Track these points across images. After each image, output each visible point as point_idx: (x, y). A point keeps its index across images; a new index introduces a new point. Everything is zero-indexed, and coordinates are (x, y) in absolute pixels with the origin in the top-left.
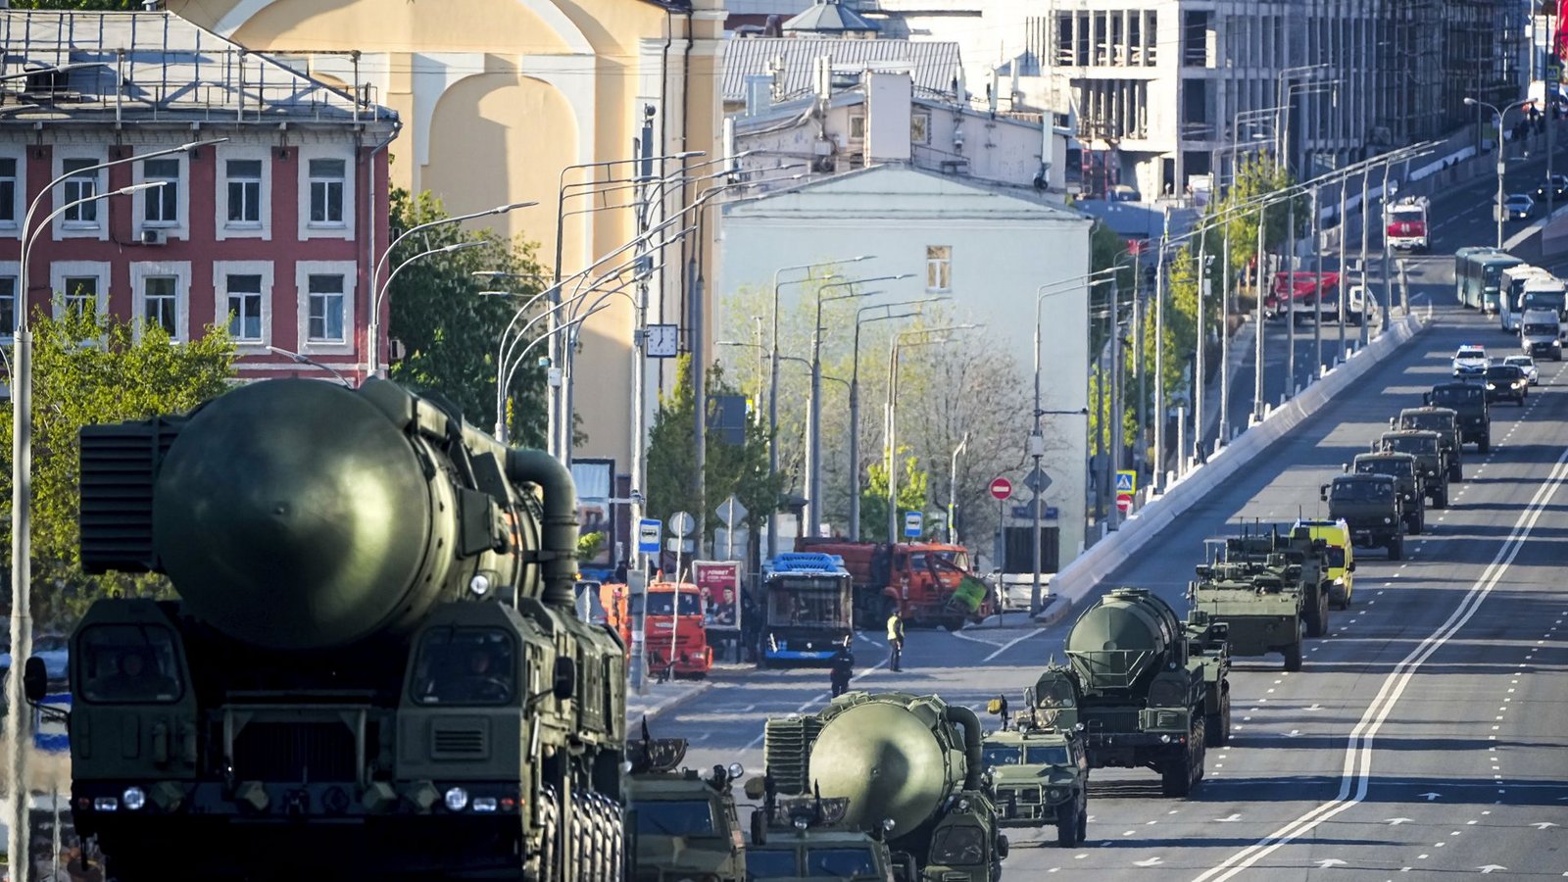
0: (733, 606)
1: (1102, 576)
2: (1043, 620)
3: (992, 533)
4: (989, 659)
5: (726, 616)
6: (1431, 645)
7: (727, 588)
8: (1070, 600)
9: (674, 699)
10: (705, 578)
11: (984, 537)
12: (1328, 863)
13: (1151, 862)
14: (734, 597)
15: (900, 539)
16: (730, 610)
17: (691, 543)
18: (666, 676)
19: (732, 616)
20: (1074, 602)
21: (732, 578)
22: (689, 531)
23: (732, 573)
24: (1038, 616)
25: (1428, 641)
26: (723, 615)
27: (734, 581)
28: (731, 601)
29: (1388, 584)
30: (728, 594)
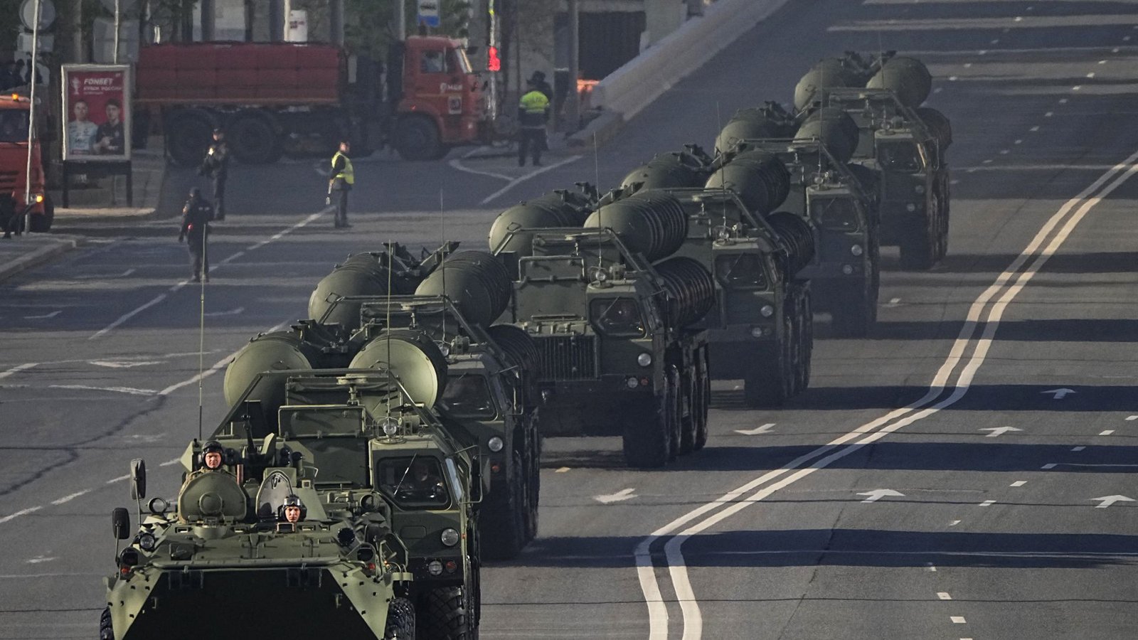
0: (120, 127)
1: (675, 80)
2: (580, 143)
3: (550, 21)
4: (488, 199)
5: (112, 143)
6: (1122, 172)
7: (111, 102)
8: (620, 115)
9: (27, 257)
10: (81, 89)
11: (540, 27)
12: (877, 494)
13: (622, 495)
14: (121, 117)
15: (409, 32)
16: (117, 134)
17: (50, 39)
18: (18, 227)
19: (119, 142)
20: (627, 117)
21: (118, 88)
22: (48, 22)
23: (118, 82)
24: (574, 137)
25: (1119, 167)
26: (106, 140)
27: (121, 92)
28: (117, 121)
29: (1076, 88)
30: (113, 112)
